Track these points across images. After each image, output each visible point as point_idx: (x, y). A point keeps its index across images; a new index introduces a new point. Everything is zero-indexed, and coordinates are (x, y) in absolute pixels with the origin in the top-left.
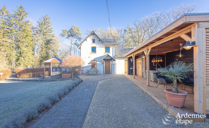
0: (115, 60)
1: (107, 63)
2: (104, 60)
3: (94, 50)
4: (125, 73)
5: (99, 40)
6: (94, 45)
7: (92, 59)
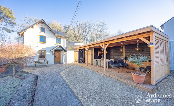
0: (66, 51)
1: (58, 54)
2: (55, 50)
3: (42, 39)
4: (76, 61)
5: (50, 31)
6: (43, 34)
7: (40, 49)
